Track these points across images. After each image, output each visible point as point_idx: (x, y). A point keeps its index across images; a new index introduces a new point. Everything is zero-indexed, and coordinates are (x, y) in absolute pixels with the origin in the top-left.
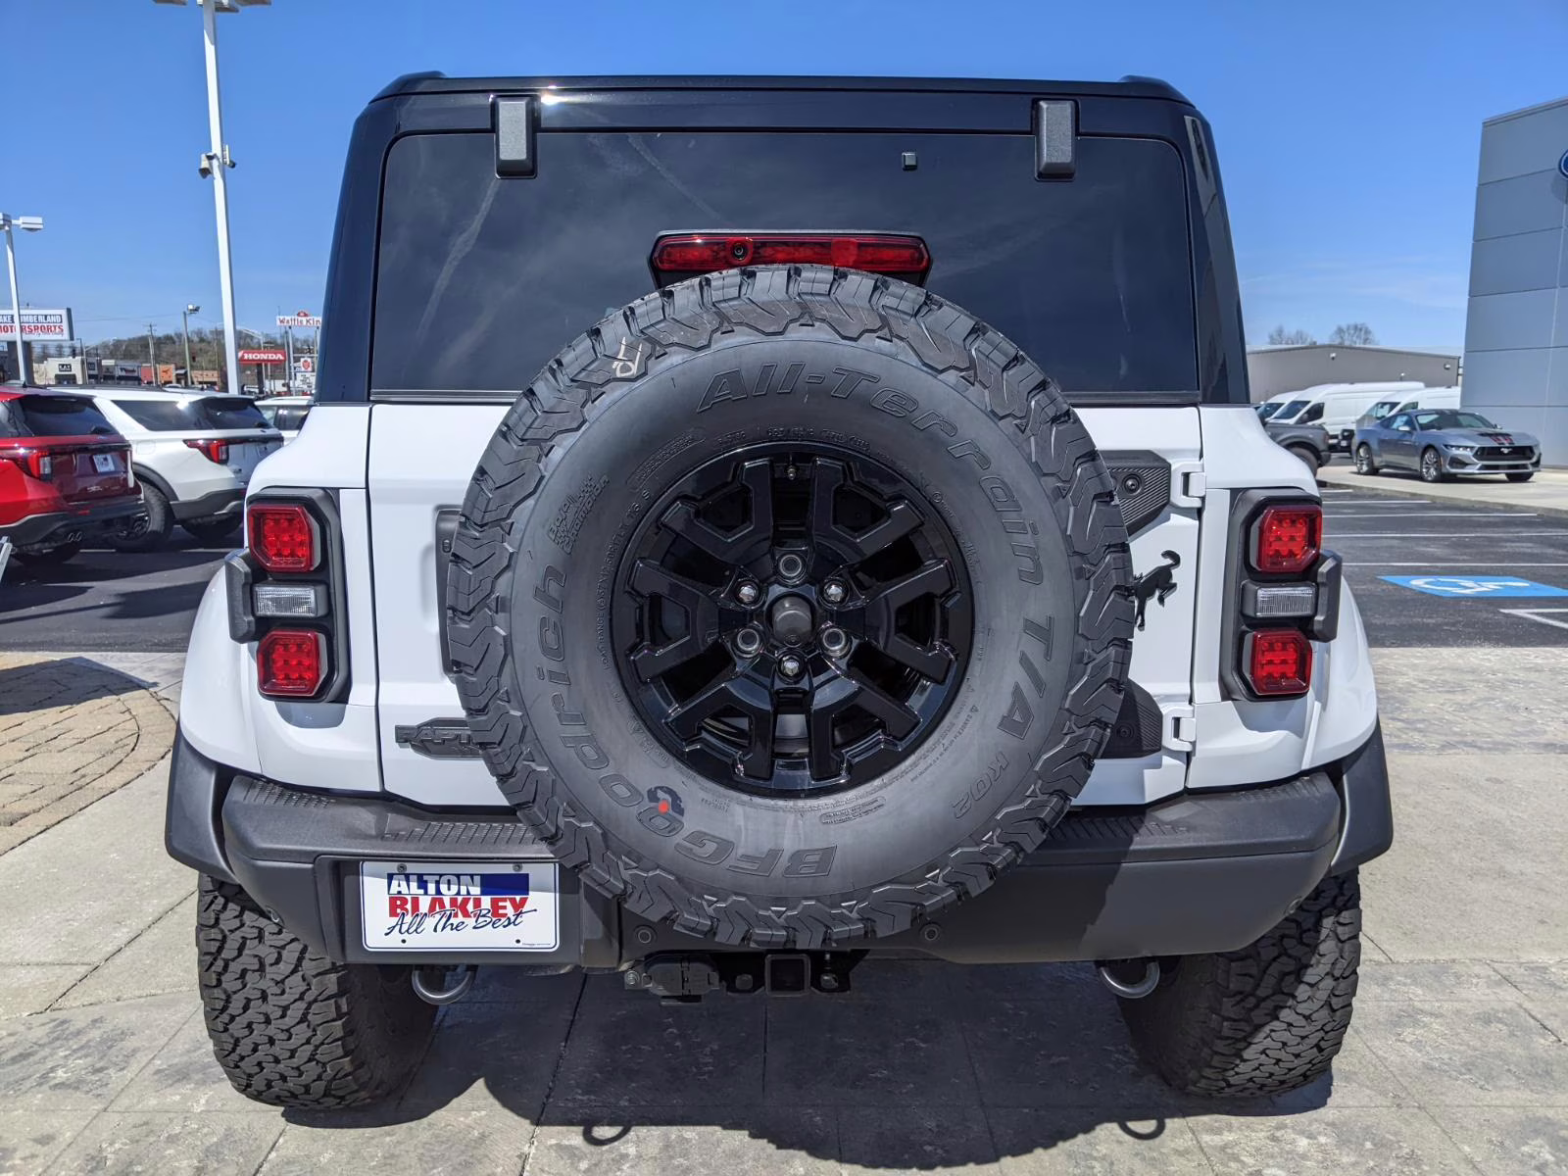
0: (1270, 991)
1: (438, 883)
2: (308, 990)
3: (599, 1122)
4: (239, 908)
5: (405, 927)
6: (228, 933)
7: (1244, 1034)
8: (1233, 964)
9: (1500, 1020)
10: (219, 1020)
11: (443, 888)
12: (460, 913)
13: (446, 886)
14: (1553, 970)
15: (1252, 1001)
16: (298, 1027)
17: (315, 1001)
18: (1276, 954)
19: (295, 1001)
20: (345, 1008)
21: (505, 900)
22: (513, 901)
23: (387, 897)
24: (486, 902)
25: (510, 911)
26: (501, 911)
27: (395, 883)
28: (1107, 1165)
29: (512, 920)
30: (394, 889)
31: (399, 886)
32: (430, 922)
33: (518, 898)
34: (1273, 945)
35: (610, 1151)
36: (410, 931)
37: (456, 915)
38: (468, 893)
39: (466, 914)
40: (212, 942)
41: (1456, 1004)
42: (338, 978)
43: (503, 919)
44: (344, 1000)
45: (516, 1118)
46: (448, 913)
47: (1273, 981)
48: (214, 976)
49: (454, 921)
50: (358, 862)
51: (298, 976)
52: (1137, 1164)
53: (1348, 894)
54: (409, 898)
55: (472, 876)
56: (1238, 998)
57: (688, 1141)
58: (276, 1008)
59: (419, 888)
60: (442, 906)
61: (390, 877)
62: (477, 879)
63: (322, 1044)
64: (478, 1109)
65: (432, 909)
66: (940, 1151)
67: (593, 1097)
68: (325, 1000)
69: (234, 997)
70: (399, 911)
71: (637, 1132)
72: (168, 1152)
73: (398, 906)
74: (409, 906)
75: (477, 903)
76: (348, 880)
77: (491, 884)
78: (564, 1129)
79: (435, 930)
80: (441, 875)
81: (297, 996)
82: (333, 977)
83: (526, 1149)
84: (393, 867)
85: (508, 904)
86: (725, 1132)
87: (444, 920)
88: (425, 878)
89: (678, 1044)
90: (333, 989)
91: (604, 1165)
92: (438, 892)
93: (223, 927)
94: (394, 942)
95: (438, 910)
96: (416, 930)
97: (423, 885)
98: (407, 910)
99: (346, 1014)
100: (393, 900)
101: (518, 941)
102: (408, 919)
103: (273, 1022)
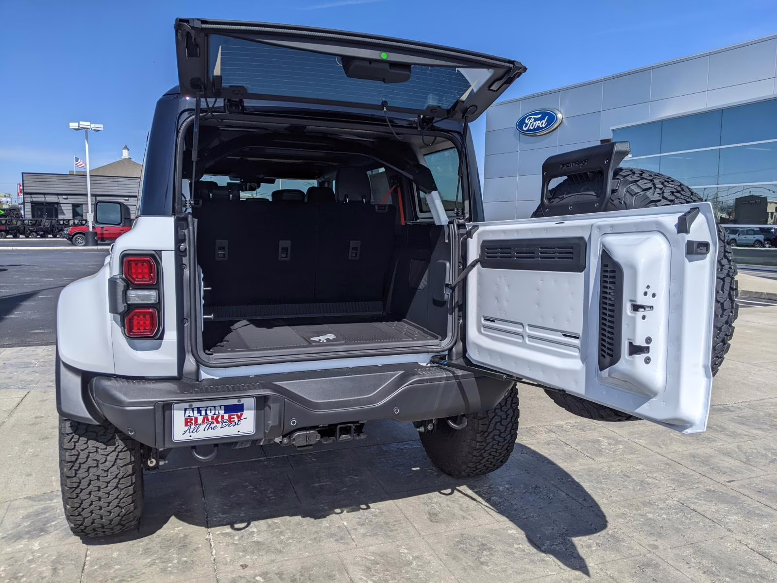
0: (492, 429)
1: (206, 410)
2: (119, 473)
3: (236, 522)
4: (86, 439)
5: (191, 430)
6: (80, 451)
7: (484, 447)
8: (480, 421)
9: (552, 443)
10: (74, 492)
11: (208, 412)
12: (215, 422)
13: (210, 411)
14: (564, 426)
15: (487, 433)
16: (114, 490)
17: (122, 478)
18: (493, 416)
19: (114, 478)
20: (134, 481)
21: (234, 415)
22: (237, 415)
23: (184, 418)
24: (226, 416)
25: (236, 420)
26: (232, 420)
27: (187, 412)
28: (438, 504)
29: (237, 422)
30: (187, 415)
31: (189, 413)
32: (202, 427)
33: (239, 414)
34: (493, 412)
35: (246, 531)
36: (194, 432)
37: (213, 423)
38: (219, 414)
39: (218, 422)
40: (73, 456)
41: (537, 440)
42: (133, 467)
43: (233, 423)
44: (134, 477)
45: (197, 527)
46: (210, 422)
47: (493, 425)
48: (74, 472)
49: (212, 426)
50: (172, 404)
51: (115, 467)
52: (449, 503)
53: (514, 392)
54: (193, 418)
55: (220, 406)
56: (482, 433)
57: (277, 523)
58: (104, 483)
59: (198, 413)
60: (208, 420)
61: (185, 410)
62: (223, 407)
63: (123, 498)
64: (178, 527)
65: (203, 421)
66: (377, 510)
67: (228, 515)
68: (127, 477)
69: (83, 481)
70: (189, 424)
71: (253, 524)
72: (32, 566)
73: (189, 422)
74: (193, 421)
75: (223, 417)
76: (167, 413)
77: (229, 409)
78: (221, 527)
79: (204, 430)
80: (207, 407)
81: (115, 476)
82: (130, 466)
83: (208, 537)
84: (186, 405)
85: (235, 416)
86: (291, 518)
87: (208, 425)
88: (200, 409)
89: (255, 491)
90: (130, 471)
91: (246, 536)
92: (206, 414)
93: (78, 449)
94: (186, 437)
95: (206, 421)
96: (196, 431)
97: (199, 412)
98: (192, 423)
99: (134, 483)
100: (186, 420)
101: (239, 432)
102: (193, 426)
103: (101, 490)
